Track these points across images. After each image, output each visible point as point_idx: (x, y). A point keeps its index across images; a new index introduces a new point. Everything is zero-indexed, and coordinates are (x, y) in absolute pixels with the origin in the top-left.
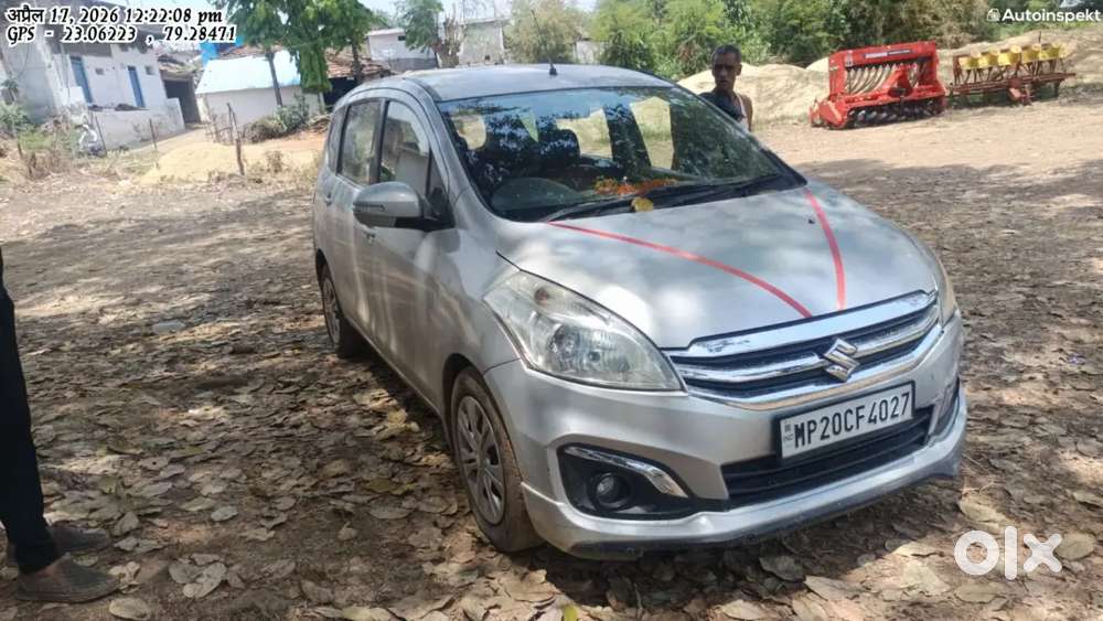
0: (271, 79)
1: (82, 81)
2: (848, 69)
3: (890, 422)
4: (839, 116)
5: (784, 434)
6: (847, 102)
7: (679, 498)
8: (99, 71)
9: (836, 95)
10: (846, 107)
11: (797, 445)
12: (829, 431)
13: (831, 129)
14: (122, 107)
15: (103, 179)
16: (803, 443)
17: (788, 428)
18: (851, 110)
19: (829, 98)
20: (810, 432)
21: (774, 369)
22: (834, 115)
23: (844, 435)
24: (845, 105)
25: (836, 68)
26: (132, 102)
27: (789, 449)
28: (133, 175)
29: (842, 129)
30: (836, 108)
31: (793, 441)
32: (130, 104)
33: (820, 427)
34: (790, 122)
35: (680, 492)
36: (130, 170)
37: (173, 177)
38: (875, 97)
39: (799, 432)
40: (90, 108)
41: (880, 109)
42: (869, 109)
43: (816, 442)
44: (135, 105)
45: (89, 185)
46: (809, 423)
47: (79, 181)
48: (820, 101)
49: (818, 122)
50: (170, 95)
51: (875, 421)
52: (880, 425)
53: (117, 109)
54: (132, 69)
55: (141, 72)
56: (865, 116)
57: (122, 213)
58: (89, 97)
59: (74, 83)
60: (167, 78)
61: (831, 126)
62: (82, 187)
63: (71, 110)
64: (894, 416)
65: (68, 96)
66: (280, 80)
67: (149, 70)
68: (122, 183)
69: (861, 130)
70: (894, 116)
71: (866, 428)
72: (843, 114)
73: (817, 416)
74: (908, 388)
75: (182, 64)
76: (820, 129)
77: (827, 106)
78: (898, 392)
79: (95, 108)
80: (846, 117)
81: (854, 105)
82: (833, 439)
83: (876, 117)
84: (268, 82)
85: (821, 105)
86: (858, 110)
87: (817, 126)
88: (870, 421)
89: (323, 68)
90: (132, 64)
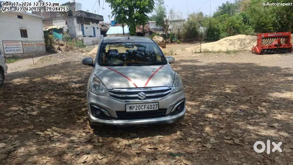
0: (123, 32)
1: (83, 30)
2: (263, 39)
3: (152, 109)
4: (258, 51)
5: (127, 107)
6: (262, 47)
7: (109, 116)
8: (87, 28)
9: (258, 45)
10: (261, 48)
11: (130, 110)
12: (138, 108)
13: (257, 54)
14: (90, 36)
15: (80, 52)
16: (131, 110)
17: (128, 106)
18: (262, 49)
19: (257, 46)
20: (133, 108)
21: (124, 96)
22: (257, 51)
23: (141, 110)
24: (260, 48)
25: (259, 38)
26: (93, 35)
27: (128, 110)
28: (87, 52)
29: (259, 55)
30: (258, 49)
31: (129, 109)
32: (92, 35)
33: (135, 108)
34: (247, 51)
35: (109, 115)
36: (87, 51)
37: (95, 53)
38: (270, 46)
39: (130, 107)
40: (83, 36)
41: (271, 50)
42: (268, 50)
43: (134, 110)
44: (93, 36)
45: (77, 53)
46: (133, 106)
47: (75, 52)
48: (254, 46)
49: (254, 52)
50: (101, 34)
51: (149, 108)
52: (150, 109)
53: (89, 37)
54: (94, 28)
55: (96, 29)
56: (266, 51)
57: (80, 60)
58: (83, 33)
59: (81, 30)
60: (101, 30)
61: (256, 53)
62: (75, 54)
63: (79, 36)
64: (153, 108)
65: (79, 33)
66: (125, 32)
67: (98, 28)
68: (84, 54)
69: (265, 55)
70: (276, 52)
71: (146, 109)
72: (260, 50)
73: (135, 105)
74: (157, 103)
75: (106, 27)
76: (254, 54)
77: (256, 48)
78: (155, 104)
79: (84, 36)
80: (260, 51)
81: (263, 48)
82: (138, 110)
83: (270, 52)
84: (122, 33)
85: (254, 47)
86: (265, 49)
87: (253, 53)
88: (147, 108)
89: (135, 30)
90: (94, 27)
